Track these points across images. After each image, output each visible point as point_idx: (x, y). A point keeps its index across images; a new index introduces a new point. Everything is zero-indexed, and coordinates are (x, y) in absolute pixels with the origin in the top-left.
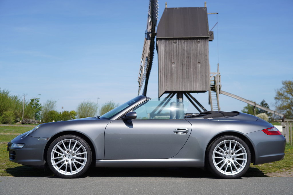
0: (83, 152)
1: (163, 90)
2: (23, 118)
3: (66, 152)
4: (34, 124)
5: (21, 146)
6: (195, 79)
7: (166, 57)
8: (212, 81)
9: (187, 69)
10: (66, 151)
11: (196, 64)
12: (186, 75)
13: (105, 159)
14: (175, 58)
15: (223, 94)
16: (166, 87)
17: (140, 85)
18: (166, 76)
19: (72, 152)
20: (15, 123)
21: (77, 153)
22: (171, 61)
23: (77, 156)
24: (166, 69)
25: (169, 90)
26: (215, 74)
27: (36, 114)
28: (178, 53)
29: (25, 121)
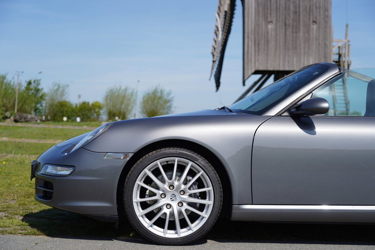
0: (203, 187)
1: (251, 68)
2: (16, 111)
3: (166, 186)
4: (34, 122)
5: (66, 172)
6: (306, 50)
7: (258, 12)
8: (334, 54)
9: (293, 32)
10: (167, 184)
11: (309, 25)
12: (291, 43)
13: (252, 204)
14: (274, 15)
15: (354, 77)
16: (257, 64)
17: (214, 60)
18: (257, 44)
19: (179, 187)
20: (3, 120)
21: (189, 189)
22: (266, 18)
23: (190, 196)
24: (258, 33)
25: (261, 68)
26: (342, 41)
27: (35, 106)
28: (278, 5)
29: (20, 116)
